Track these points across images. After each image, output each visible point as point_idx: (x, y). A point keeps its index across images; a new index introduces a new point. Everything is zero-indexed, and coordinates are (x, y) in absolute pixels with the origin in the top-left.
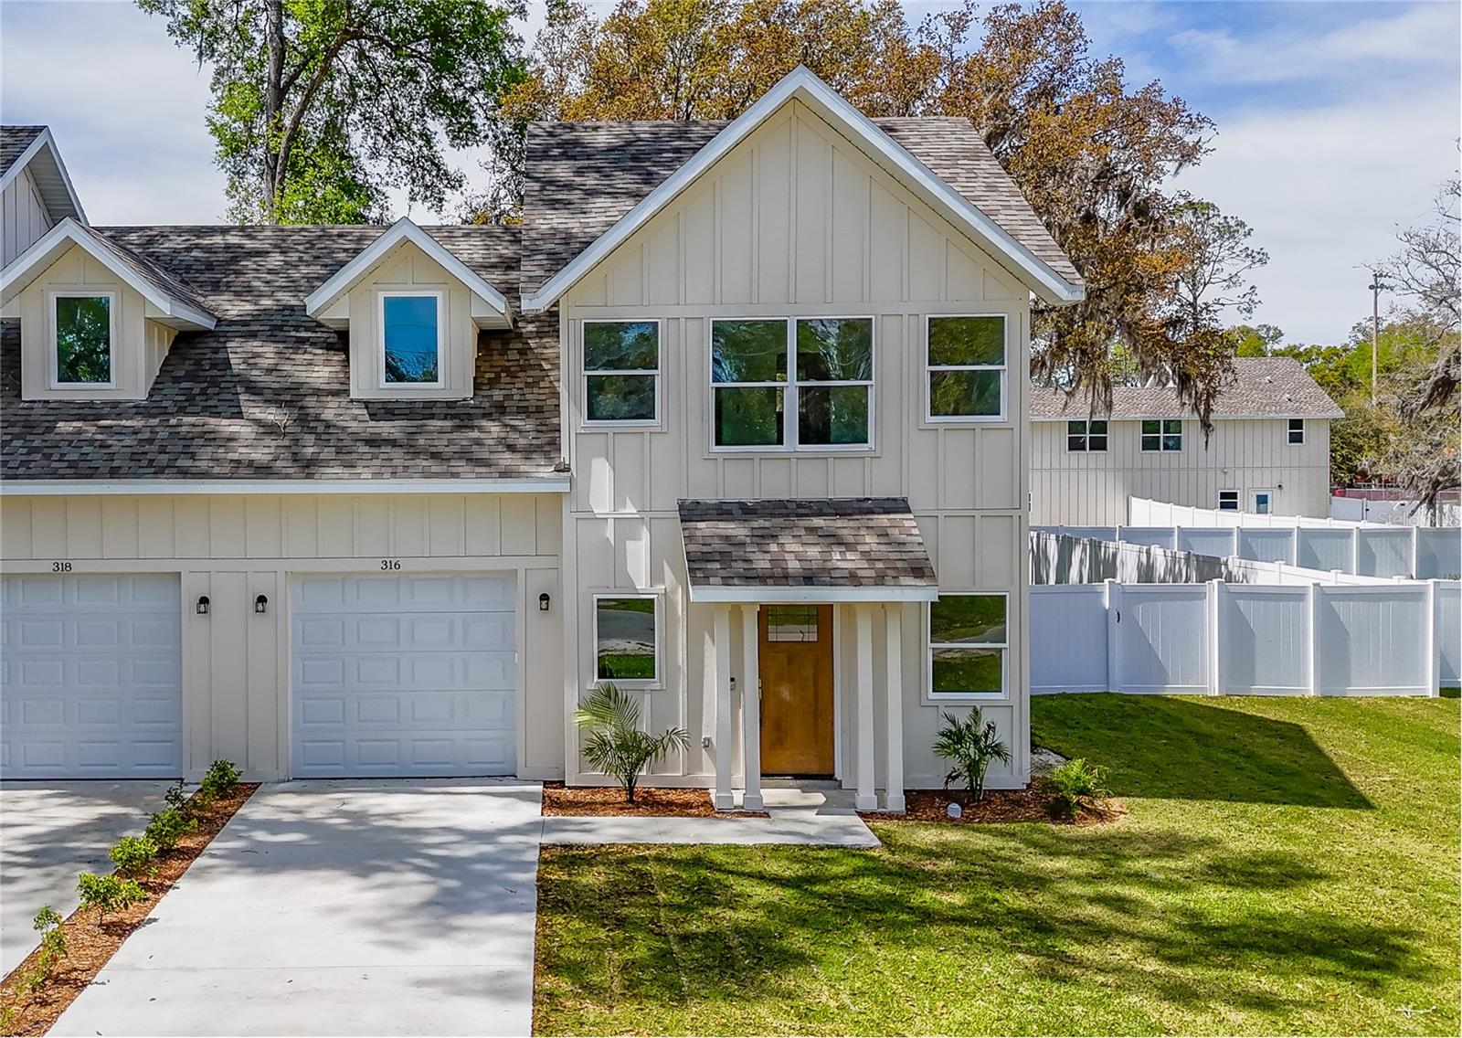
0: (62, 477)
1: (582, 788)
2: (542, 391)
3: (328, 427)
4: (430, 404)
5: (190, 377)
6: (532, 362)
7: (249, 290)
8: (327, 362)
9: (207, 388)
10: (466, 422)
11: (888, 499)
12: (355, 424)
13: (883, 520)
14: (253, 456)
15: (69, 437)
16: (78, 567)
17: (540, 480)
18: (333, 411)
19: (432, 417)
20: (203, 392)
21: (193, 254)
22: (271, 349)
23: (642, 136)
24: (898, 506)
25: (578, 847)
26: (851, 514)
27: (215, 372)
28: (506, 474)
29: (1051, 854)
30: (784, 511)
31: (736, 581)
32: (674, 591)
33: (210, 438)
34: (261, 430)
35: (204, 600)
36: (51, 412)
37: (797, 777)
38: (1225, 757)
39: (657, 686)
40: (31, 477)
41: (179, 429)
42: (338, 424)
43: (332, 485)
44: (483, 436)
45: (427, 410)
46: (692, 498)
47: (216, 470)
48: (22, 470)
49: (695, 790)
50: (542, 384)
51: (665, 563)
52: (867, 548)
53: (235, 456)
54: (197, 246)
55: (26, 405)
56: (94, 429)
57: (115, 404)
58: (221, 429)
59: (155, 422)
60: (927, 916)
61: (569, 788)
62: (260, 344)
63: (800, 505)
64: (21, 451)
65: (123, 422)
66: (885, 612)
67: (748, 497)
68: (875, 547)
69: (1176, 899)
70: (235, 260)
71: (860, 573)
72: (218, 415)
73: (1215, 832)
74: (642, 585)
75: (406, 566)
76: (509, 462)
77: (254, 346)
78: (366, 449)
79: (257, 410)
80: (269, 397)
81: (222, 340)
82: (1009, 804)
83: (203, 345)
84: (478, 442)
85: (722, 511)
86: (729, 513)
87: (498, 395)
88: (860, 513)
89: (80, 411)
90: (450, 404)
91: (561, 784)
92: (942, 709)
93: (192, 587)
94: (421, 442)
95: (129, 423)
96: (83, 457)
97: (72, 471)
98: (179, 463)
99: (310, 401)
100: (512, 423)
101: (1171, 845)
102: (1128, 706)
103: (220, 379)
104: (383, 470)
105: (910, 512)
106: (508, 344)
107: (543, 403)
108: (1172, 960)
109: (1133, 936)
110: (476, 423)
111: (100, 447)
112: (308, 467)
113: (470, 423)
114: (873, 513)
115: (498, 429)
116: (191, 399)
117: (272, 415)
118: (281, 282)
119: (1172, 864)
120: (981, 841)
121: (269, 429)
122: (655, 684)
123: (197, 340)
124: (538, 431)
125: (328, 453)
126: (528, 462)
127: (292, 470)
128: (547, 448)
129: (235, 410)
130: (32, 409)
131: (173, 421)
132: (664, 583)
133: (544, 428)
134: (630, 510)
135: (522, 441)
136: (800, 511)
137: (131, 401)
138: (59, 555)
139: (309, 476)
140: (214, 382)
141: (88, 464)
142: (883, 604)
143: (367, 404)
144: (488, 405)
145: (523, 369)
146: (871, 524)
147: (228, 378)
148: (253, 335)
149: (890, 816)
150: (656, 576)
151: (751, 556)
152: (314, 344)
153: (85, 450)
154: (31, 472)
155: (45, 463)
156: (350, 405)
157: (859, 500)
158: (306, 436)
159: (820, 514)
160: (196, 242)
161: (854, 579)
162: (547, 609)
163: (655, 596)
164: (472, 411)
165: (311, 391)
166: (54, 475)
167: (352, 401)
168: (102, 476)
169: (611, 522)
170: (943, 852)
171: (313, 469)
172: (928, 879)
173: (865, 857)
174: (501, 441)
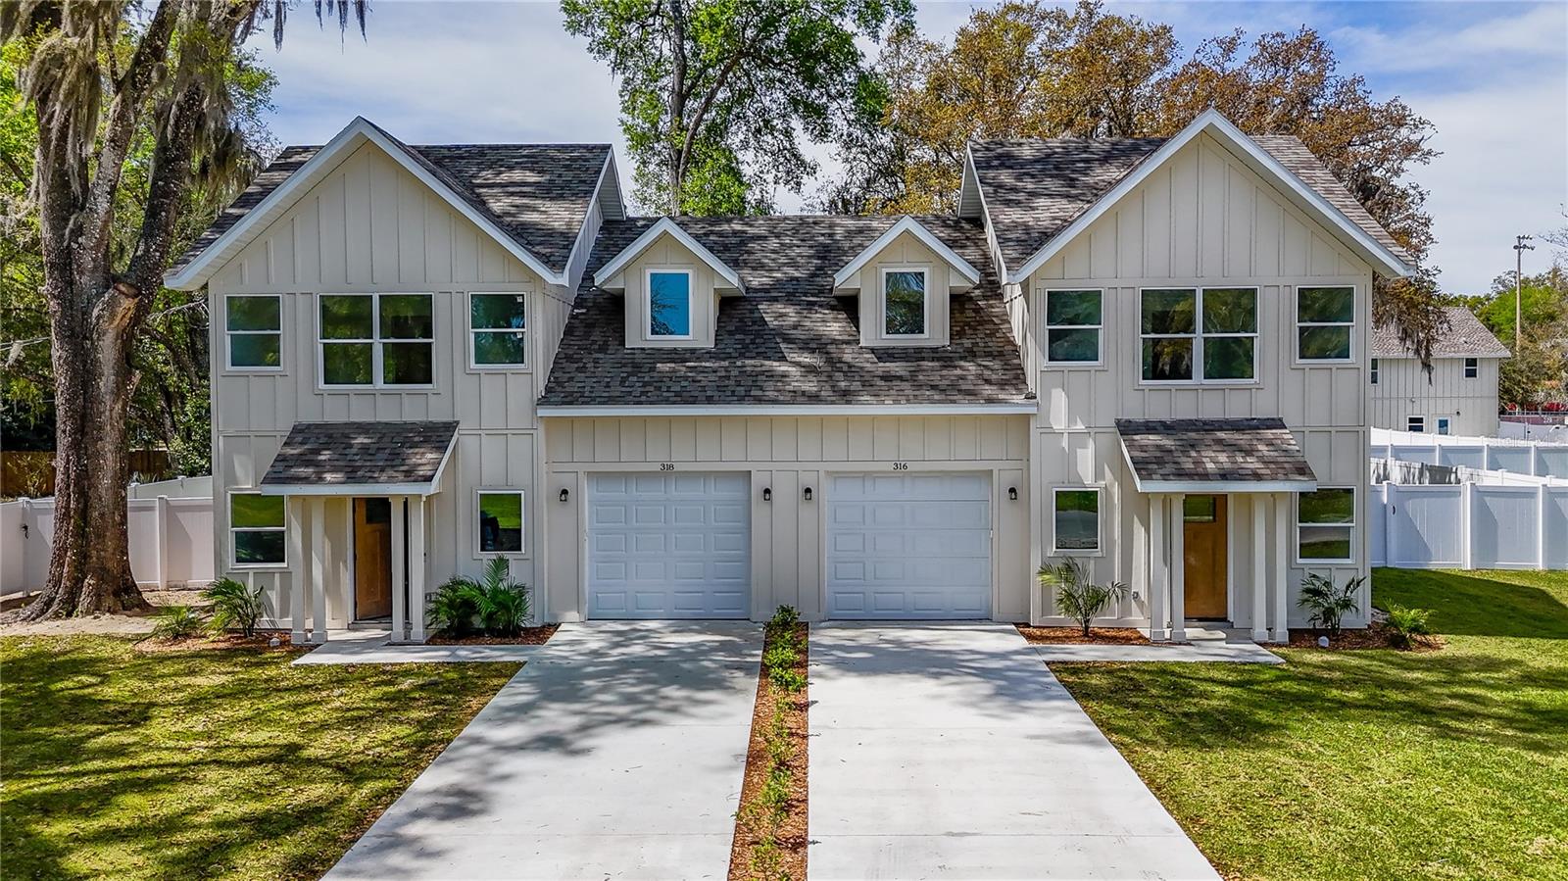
0: (674, 403)
1: (1044, 628)
2: (999, 340)
3: (850, 367)
4: (919, 350)
5: (738, 330)
6: (986, 319)
7: (762, 266)
8: (836, 320)
9: (755, 339)
10: (949, 363)
11: (1268, 419)
12: (868, 365)
13: (1269, 434)
14: (803, 388)
15: (669, 374)
16: (678, 467)
17: (1015, 403)
18: (850, 356)
19: (923, 359)
20: (753, 342)
21: (711, 238)
22: (791, 310)
23: (1057, 150)
24: (1278, 424)
25: (1072, 663)
26: (1243, 430)
27: (756, 327)
28: (990, 401)
29: (1406, 669)
30: (1194, 427)
31: (1171, 477)
32: (1112, 486)
33: (771, 375)
34: (803, 369)
35: (767, 491)
36: (648, 356)
37: (1200, 620)
38: (1496, 609)
39: (1100, 554)
40: (651, 403)
41: (745, 369)
42: (856, 364)
43: (866, 408)
44: (964, 373)
45: (917, 355)
46: (1126, 418)
47: (781, 398)
48: (643, 398)
49: (1127, 629)
50: (998, 335)
51: (1106, 467)
52: (1260, 454)
53: (791, 388)
54: (712, 232)
55: (629, 351)
56: (684, 369)
57: (693, 351)
58: (775, 368)
59: (726, 363)
60: (1343, 704)
61: (1034, 627)
62: (783, 306)
63: (1205, 423)
64: (637, 384)
65: (703, 364)
66: (1275, 499)
67: (1165, 417)
68: (1266, 453)
69: (1510, 695)
70: (743, 243)
71: (1259, 471)
72: (769, 358)
73: (1516, 656)
74: (1088, 481)
75: (911, 467)
76: (990, 392)
77: (779, 307)
78: (883, 383)
79: (795, 355)
80: (801, 345)
81: (755, 303)
82: (1359, 639)
83: (741, 307)
84: (962, 378)
85: (1149, 427)
86: (1154, 429)
87: (967, 343)
88: (1250, 429)
89: (669, 356)
90: (934, 350)
91: (1028, 626)
92: (1307, 571)
93: (759, 482)
94: (921, 377)
95: (707, 364)
96: (684, 389)
97: (679, 399)
98: (752, 393)
99: (832, 348)
100: (984, 363)
101: (1490, 664)
102: (1407, 577)
103: (762, 333)
104: (899, 398)
105: (1286, 428)
106: (964, 305)
107: (1002, 349)
108: (1523, 730)
109: (1489, 717)
110: (957, 363)
111: (693, 381)
112: (846, 396)
113: (953, 364)
114: (1260, 429)
115: (974, 368)
116: (746, 347)
117: (806, 359)
118: (783, 260)
119: (1496, 676)
120: (1354, 662)
121: (810, 370)
122: (1098, 553)
123: (736, 303)
124: (1005, 370)
125: (856, 385)
126: (1004, 392)
127: (834, 398)
128: (1014, 382)
129: (780, 355)
130: (634, 354)
131: (739, 363)
132: (1104, 480)
133: (1009, 367)
134: (1080, 427)
135: (994, 377)
136: (1207, 427)
137: (703, 349)
138: (664, 458)
139: (848, 402)
140: (758, 334)
141: (689, 394)
142: (1273, 494)
143: (873, 350)
144: (961, 350)
145: (981, 323)
146: (1259, 437)
147: (766, 332)
148: (775, 300)
149: (1279, 645)
150: (1099, 475)
151: (1179, 460)
152: (821, 306)
153: (684, 383)
154: (651, 399)
155: (658, 393)
156: (860, 351)
157: (1247, 420)
158: (837, 374)
159: (1222, 430)
160: (710, 229)
161: (1257, 477)
162: (1015, 499)
163: (1098, 489)
164: (951, 355)
165: (830, 341)
166: (667, 401)
167: (861, 348)
168: (701, 402)
169: (1066, 435)
170: (1330, 667)
171: (849, 398)
172: (1330, 683)
173: (1279, 669)
174: (979, 376)
